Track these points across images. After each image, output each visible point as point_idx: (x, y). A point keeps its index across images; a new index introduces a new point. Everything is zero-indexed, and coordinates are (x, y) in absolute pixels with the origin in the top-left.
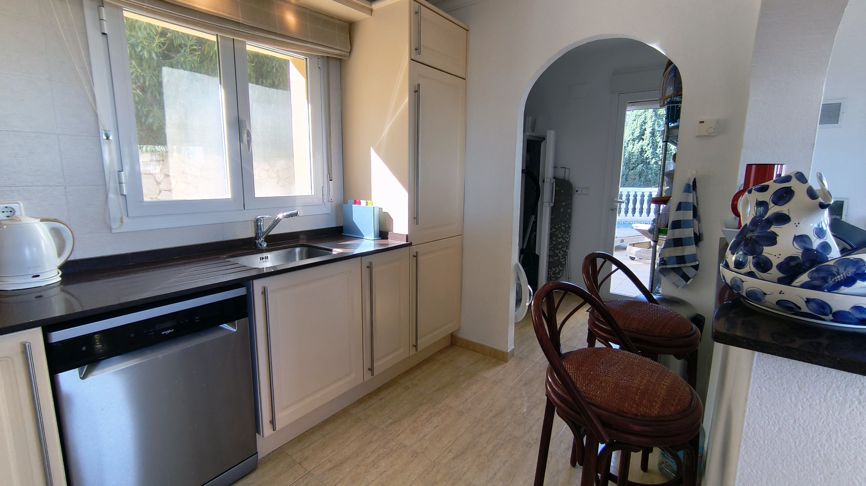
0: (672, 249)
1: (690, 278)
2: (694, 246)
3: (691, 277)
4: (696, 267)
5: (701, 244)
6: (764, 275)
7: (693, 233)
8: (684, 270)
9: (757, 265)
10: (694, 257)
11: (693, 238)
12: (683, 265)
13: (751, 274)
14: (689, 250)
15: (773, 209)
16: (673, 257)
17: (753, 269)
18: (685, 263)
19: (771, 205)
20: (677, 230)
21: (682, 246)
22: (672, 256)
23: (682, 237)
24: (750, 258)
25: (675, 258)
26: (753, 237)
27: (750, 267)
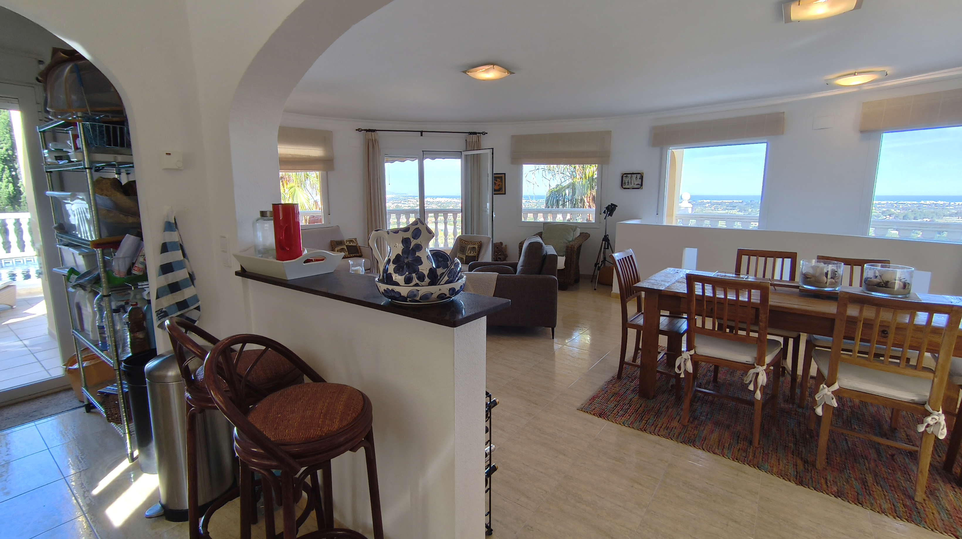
0: (170, 296)
1: (196, 321)
2: (193, 286)
3: (195, 319)
4: (198, 308)
5: (196, 282)
6: (423, 283)
7: (188, 274)
8: (187, 315)
9: (419, 279)
10: (195, 299)
11: (189, 278)
12: (186, 310)
13: (417, 285)
14: (187, 293)
15: (414, 242)
16: (173, 304)
17: (418, 282)
18: (188, 307)
19: (412, 239)
20: (170, 275)
21: (180, 290)
22: (171, 304)
23: (178, 280)
24: (414, 275)
25: (176, 305)
26: (410, 262)
27: (415, 281)
